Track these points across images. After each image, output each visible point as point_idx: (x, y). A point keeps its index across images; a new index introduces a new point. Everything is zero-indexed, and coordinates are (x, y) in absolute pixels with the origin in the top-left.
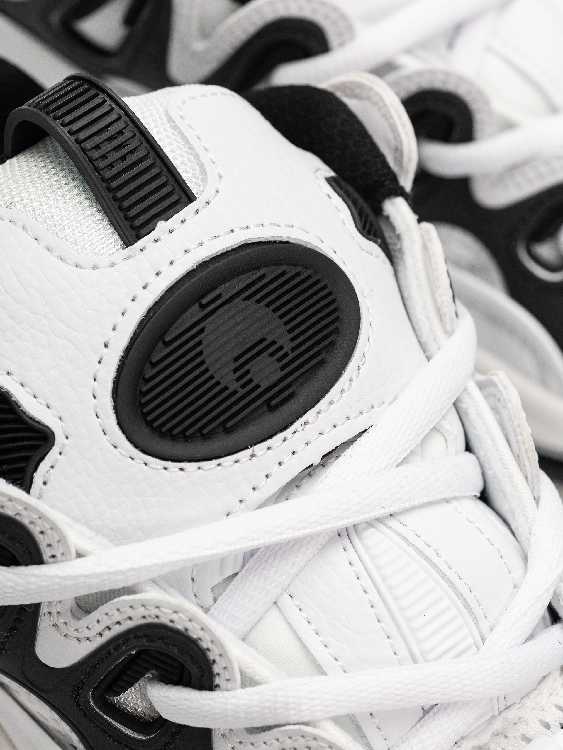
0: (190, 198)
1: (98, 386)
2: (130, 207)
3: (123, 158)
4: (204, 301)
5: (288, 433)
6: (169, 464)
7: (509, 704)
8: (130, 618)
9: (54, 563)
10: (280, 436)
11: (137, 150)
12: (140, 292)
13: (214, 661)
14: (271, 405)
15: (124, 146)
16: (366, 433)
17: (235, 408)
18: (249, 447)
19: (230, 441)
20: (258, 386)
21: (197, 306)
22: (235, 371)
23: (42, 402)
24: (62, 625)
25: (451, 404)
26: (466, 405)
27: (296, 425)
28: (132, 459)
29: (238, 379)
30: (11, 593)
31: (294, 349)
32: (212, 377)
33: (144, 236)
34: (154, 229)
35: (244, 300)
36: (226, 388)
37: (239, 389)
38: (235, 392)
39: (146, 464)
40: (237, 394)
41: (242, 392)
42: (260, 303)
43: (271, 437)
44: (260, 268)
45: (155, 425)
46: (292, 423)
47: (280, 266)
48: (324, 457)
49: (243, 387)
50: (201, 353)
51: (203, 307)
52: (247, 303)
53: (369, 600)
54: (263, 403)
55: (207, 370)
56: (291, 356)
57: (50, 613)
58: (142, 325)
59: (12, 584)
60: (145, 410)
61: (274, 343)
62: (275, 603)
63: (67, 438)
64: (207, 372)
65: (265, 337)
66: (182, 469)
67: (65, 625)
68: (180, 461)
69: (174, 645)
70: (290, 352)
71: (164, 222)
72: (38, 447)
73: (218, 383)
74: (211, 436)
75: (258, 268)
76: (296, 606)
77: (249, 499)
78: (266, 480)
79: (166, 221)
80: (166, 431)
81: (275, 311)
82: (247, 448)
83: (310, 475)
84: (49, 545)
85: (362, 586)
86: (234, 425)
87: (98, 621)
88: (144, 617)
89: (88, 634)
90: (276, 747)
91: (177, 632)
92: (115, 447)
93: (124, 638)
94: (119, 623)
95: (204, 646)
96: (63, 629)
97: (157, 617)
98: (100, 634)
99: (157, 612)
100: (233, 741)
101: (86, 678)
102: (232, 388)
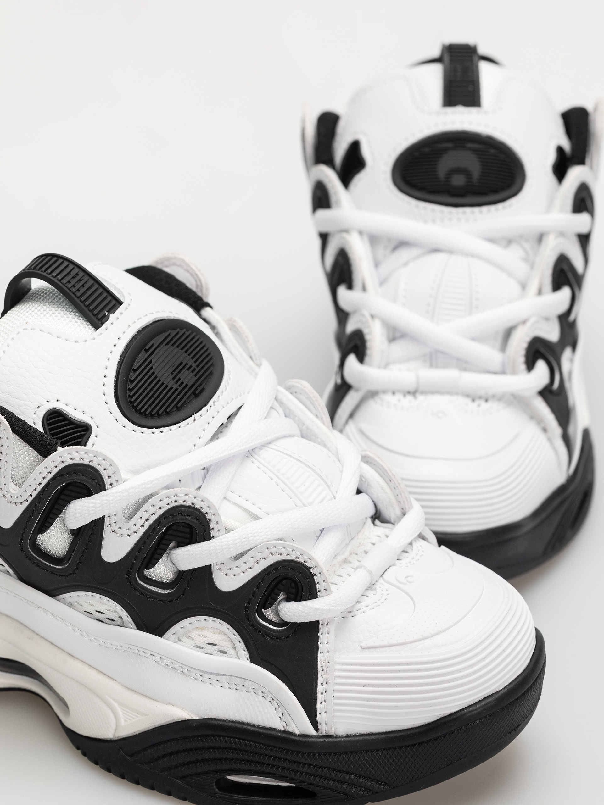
0: (120, 303)
1: (107, 397)
2: (94, 309)
3: (83, 286)
4: (147, 347)
5: (207, 407)
6: (155, 430)
7: (352, 537)
8: (160, 508)
9: (112, 488)
10: (204, 409)
11: (88, 282)
12: (113, 349)
13: (210, 520)
14: (196, 394)
15: (81, 281)
16: (242, 407)
17: (179, 397)
18: (192, 415)
19: (182, 414)
20: (186, 385)
21: (143, 351)
22: (174, 379)
23: (80, 411)
24: (118, 529)
25: (273, 399)
26: (280, 397)
27: (211, 402)
28: (135, 431)
29: (176, 383)
30: (93, 510)
31: (198, 366)
32: (163, 384)
33: (105, 322)
34: (109, 319)
35: (166, 345)
36: (171, 388)
37: (179, 387)
38: (177, 389)
39: (142, 433)
40: (178, 390)
41: (180, 389)
42: (174, 346)
43: (200, 409)
44: (166, 331)
45: (142, 411)
46: (208, 402)
47: (174, 331)
48: (228, 419)
49: (179, 386)
50: (154, 373)
51: (147, 351)
52: (167, 346)
53: (275, 482)
54: (191, 394)
55: (159, 381)
56: (197, 369)
57: (110, 525)
58: (120, 364)
59: (93, 505)
60: (135, 405)
61: (187, 364)
62: (225, 498)
63: (98, 427)
64: (159, 382)
65: (182, 362)
66: (161, 432)
67: (120, 529)
68: (160, 427)
69: (187, 515)
70: (196, 368)
71: (113, 314)
72: (84, 435)
73: (167, 386)
74: (171, 413)
75: (165, 331)
76: (237, 495)
77: (198, 443)
78: (204, 433)
79: (114, 313)
80: (149, 414)
81: (182, 349)
82: (191, 416)
83: (221, 432)
84: (109, 477)
85: (269, 476)
86: (181, 405)
87: (141, 518)
88: (168, 504)
89: (135, 529)
90: (252, 562)
91: (189, 507)
92: (124, 427)
93: (158, 522)
94: (154, 514)
95: (204, 511)
96: (119, 532)
97: (176, 501)
98: (143, 526)
99: (176, 498)
100: (225, 570)
101: (135, 560)
102: (175, 387)
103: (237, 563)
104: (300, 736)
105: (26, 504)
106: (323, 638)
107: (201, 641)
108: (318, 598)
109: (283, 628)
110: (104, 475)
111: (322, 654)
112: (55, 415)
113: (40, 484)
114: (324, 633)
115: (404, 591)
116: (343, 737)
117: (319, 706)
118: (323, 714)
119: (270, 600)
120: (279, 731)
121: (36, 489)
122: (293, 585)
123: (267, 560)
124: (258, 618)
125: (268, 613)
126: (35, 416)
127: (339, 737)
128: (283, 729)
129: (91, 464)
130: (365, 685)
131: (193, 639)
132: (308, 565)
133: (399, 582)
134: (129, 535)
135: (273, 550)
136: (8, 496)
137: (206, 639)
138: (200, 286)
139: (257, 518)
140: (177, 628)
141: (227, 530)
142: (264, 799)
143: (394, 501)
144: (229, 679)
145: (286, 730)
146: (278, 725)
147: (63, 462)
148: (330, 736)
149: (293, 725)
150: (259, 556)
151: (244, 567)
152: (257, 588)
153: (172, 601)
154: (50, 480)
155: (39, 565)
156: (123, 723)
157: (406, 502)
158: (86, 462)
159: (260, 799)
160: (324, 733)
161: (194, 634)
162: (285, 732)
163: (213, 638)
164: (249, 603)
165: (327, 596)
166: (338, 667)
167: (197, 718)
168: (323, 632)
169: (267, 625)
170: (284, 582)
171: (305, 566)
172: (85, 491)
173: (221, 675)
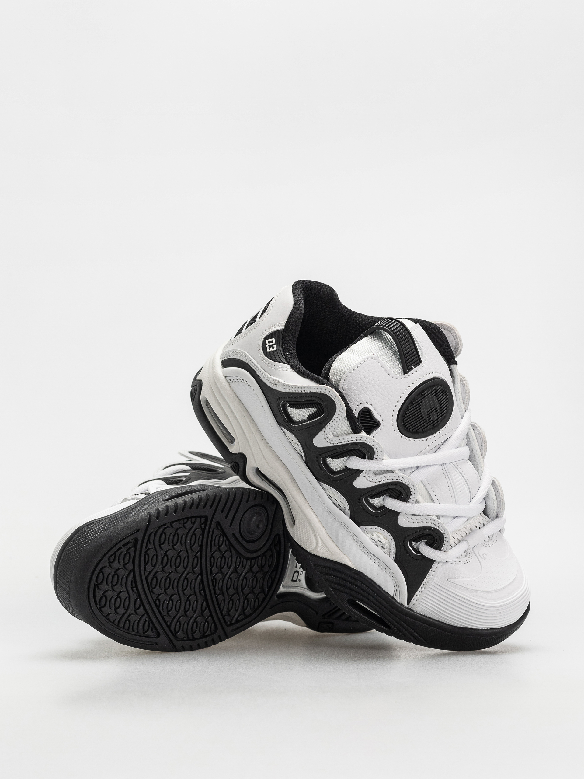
0: (421, 362)
1: (394, 413)
4: (423, 393)
6: (407, 438)
9: (376, 461)
10: (434, 435)
13: (412, 495)
14: (434, 426)
19: (423, 435)
20: (432, 420)
21: (420, 394)
22: (428, 415)
23: (379, 414)
28: (398, 435)
29: (428, 417)
32: (421, 416)
33: (409, 372)
34: (412, 370)
35: (432, 395)
39: (401, 437)
43: (432, 435)
44: (435, 386)
45: (406, 427)
46: (437, 432)
47: (438, 387)
48: (442, 443)
50: (420, 409)
51: (422, 395)
53: (448, 485)
57: (365, 473)
58: (407, 398)
62: (421, 481)
63: (383, 425)
64: (421, 414)
66: (410, 440)
68: (410, 438)
69: (403, 488)
70: (440, 412)
71: (415, 368)
72: (375, 427)
73: (423, 418)
74: (418, 433)
76: (428, 483)
78: (428, 447)
80: (409, 429)
82: (426, 437)
84: (378, 456)
85: (447, 481)
87: (381, 478)
88: (397, 480)
89: (376, 481)
90: (420, 521)
91: (406, 485)
92: (395, 431)
93: (388, 484)
94: (388, 480)
95: (411, 490)
96: (368, 478)
97: (401, 480)
98: (380, 482)
99: (402, 479)
100: (406, 517)
101: (368, 493)
102: (426, 420)
103: (413, 517)
104: (399, 603)
105: (332, 445)
106: (433, 568)
107: (376, 538)
108: (440, 551)
109: (418, 554)
110: (376, 453)
111: (429, 575)
112: (367, 411)
113: (345, 442)
114: (435, 566)
115: (479, 561)
116: (418, 613)
117: (415, 596)
118: (415, 600)
119: (419, 540)
120: (391, 596)
121: (341, 443)
122: (433, 539)
123: (428, 524)
124: (409, 544)
125: (414, 544)
126: (358, 407)
127: (416, 613)
128: (393, 596)
129: (373, 447)
130: (440, 598)
131: (373, 535)
132: (445, 536)
133: (479, 555)
134: (371, 482)
135: (432, 521)
136: (326, 436)
137: (379, 539)
138: (457, 349)
139: (433, 502)
140: (368, 527)
141: (418, 502)
142: (367, 618)
143: (496, 510)
144: (380, 562)
145: (394, 597)
146: (392, 593)
147: (361, 440)
148: (412, 610)
149: (399, 598)
150: (425, 520)
151: (415, 520)
152: (416, 532)
153: (374, 516)
154: (350, 443)
155: (321, 467)
156: (319, 550)
157: (501, 513)
158: (371, 445)
159: (365, 617)
160: (410, 607)
161: (375, 534)
162: (393, 598)
163: (383, 540)
164: (408, 536)
165: (445, 552)
166: (433, 583)
167: (356, 569)
168: (435, 564)
169: (411, 549)
170: (430, 536)
171: (443, 536)
172: (363, 455)
173: (378, 558)
